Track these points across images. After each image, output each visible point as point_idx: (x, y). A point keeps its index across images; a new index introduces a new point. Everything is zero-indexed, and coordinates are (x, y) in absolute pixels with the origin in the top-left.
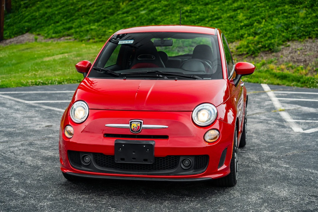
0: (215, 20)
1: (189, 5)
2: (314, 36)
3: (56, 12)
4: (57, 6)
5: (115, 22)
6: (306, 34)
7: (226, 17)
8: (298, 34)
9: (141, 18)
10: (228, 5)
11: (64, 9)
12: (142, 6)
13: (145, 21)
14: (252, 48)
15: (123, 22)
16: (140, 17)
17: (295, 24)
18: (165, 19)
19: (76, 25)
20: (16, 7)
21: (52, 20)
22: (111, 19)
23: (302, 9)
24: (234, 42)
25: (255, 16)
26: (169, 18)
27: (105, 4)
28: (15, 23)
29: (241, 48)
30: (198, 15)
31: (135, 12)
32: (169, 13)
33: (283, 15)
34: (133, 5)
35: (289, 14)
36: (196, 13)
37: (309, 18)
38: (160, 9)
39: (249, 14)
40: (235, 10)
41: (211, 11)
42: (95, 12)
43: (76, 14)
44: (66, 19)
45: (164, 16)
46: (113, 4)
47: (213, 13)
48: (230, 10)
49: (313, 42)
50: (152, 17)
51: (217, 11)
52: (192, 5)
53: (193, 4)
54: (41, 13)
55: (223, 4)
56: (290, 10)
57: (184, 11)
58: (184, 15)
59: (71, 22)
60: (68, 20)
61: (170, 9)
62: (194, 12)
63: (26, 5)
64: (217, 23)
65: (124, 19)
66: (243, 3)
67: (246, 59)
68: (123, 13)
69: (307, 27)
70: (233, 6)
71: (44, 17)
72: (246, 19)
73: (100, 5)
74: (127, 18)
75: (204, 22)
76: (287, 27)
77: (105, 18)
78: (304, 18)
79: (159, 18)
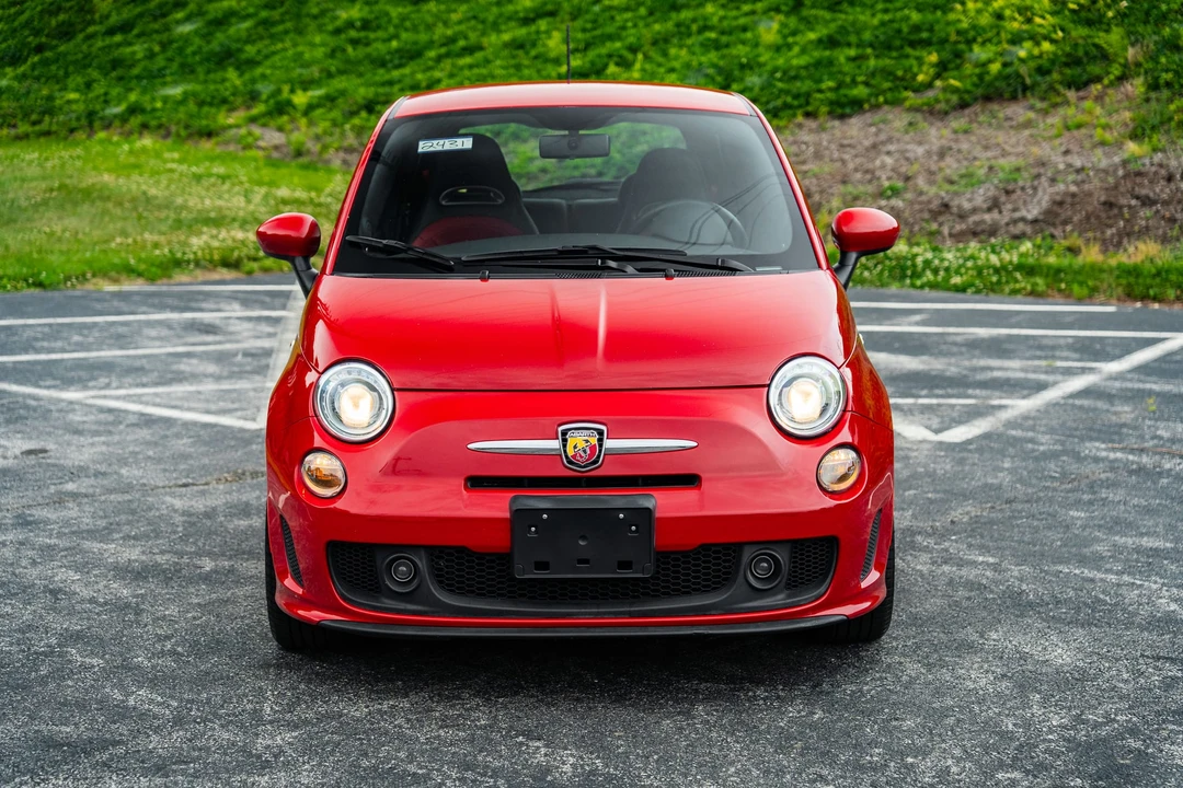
0: (460, 55)
2: (824, 109)
5: (84, 64)
6: (796, 103)
7: (499, 43)
8: (768, 103)
9: (181, 50)
13: (197, 58)
15: (116, 64)
16: (175, 45)
17: (751, 68)
18: (274, 53)
22: (65, 55)
23: (764, 18)
25: (603, 43)
26: (285, 50)
30: (396, 36)
31: (156, 26)
32: (286, 32)
33: (700, 38)
35: (723, 33)
36: (386, 29)
37: (796, 49)
38: (249, 16)
39: (580, 35)
40: (527, 21)
41: (440, 25)
45: (267, 42)
47: (449, 32)
48: (510, 19)
49: (822, 129)
50: (222, 45)
51: (460, 22)
56: (722, 19)
57: (338, 23)
58: (343, 36)
61: (287, 17)
62: (379, 27)
64: (471, 67)
65: (116, 53)
68: (111, 32)
69: (796, 78)
70: (519, 8)
72: (574, 52)
74: (128, 50)
76: (726, 79)
77: (39, 49)
78: (778, 49)
79: (250, 50)
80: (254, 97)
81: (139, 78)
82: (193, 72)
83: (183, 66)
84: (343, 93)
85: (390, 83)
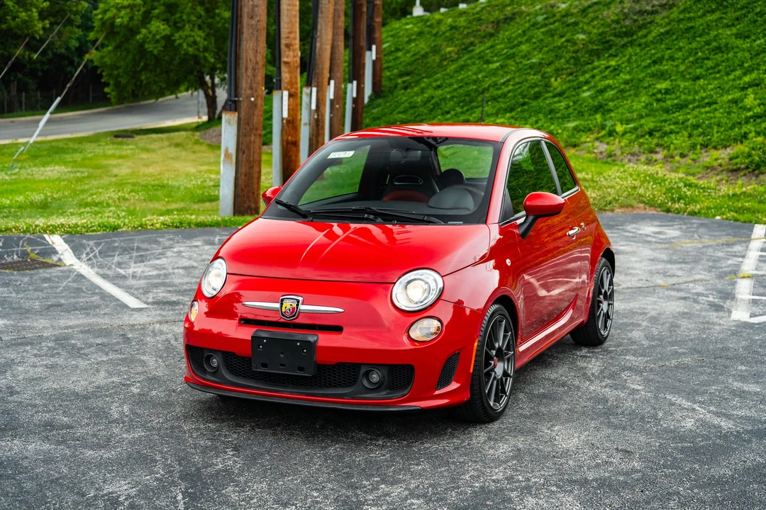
0: (704, 107)
1: (665, 80)
3: (448, 96)
4: (451, 85)
5: (538, 111)
7: (727, 100)
9: (581, 104)
10: (734, 80)
11: (461, 91)
12: (587, 82)
13: (586, 109)
14: (757, 158)
15: (551, 111)
16: (579, 102)
18: (621, 106)
19: (475, 118)
20: (390, 88)
21: (441, 109)
24: (729, 146)
27: (527, 81)
28: (384, 115)
29: (737, 157)
30: (678, 98)
31: (574, 93)
32: (630, 95)
34: (573, 81)
36: (676, 94)
38: (616, 87)
40: (744, 89)
41: (702, 91)
42: (510, 95)
43: (479, 99)
44: (462, 107)
45: (619, 100)
46: (540, 81)
47: (704, 95)
50: (599, 102)
51: (712, 90)
52: (672, 81)
53: (673, 78)
54: (425, 97)
55: (725, 78)
57: (655, 91)
58: (654, 97)
59: (469, 113)
60: (465, 109)
61: (632, 88)
62: (673, 92)
63: (405, 84)
64: (707, 112)
65: (553, 107)
66: (761, 76)
67: (744, 178)
68: (554, 96)
70: (742, 82)
71: (428, 105)
72: (759, 105)
73: (518, 83)
74: (557, 105)
75: (684, 110)
77: (523, 104)
79: (611, 104)
80: (603, 127)
81: (558, 118)
82: (583, 115)
83: (579, 112)
84: (641, 126)
85: (665, 121)
